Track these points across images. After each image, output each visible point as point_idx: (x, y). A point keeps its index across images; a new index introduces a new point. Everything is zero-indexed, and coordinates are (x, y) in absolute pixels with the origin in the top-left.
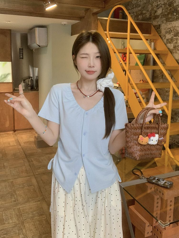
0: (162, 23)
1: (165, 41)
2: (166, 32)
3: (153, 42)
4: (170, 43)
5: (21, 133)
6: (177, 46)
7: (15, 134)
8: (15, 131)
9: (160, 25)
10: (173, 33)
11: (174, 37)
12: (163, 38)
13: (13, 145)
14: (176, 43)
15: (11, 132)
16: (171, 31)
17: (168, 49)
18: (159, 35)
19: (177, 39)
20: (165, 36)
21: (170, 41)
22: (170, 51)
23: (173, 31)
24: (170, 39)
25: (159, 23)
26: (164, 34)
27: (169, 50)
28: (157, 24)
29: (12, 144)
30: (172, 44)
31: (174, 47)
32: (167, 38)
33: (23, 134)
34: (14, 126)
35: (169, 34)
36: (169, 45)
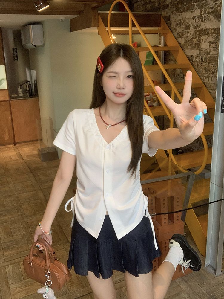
0: (171, 14)
1: (176, 35)
2: (177, 25)
3: (163, 36)
4: (181, 37)
5: (22, 146)
6: (188, 40)
7: (16, 148)
8: (15, 144)
9: (169, 16)
10: (183, 26)
11: (185, 31)
12: (174, 32)
13: (15, 159)
14: (187, 37)
15: (12, 146)
16: (181, 24)
17: (179, 43)
18: (169, 28)
19: (188, 33)
20: (175, 29)
21: (180, 35)
22: (181, 47)
23: (183, 24)
24: (181, 33)
25: (169, 14)
26: (174, 26)
27: (180, 45)
28: (167, 15)
29: (13, 158)
30: (182, 38)
31: (185, 42)
32: (177, 31)
33: (25, 147)
34: (14, 138)
35: (180, 27)
36: (179, 39)
